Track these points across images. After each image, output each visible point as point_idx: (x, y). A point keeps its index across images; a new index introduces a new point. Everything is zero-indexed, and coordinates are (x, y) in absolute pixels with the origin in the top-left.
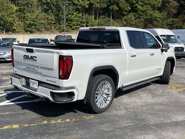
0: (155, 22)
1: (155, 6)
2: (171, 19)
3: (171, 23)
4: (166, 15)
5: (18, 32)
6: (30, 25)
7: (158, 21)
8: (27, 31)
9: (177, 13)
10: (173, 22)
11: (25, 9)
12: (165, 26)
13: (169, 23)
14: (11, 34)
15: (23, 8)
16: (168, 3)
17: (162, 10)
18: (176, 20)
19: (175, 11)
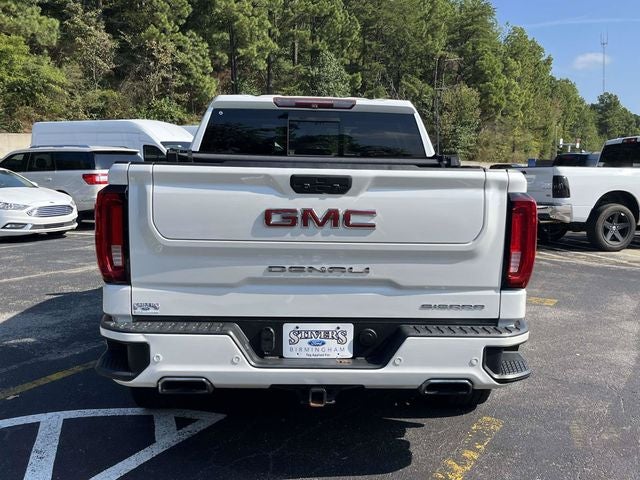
0: (44, 100)
1: (39, 40)
2: (98, 93)
3: (101, 104)
4: (80, 75)
7: (54, 95)
9: (113, 73)
10: (107, 103)
12: (82, 114)
13: (94, 105)
16: (82, 37)
17: (64, 56)
18: (115, 94)
19: (107, 67)
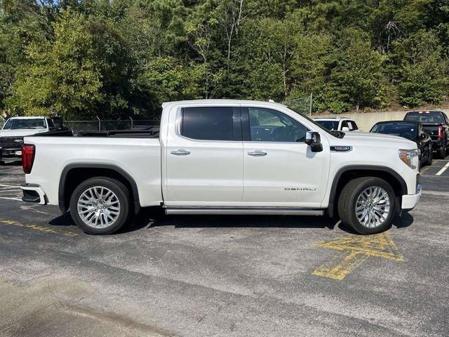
5: (385, 107)
6: (410, 92)
8: (403, 104)
11: (402, 56)
14: (370, 111)
15: (399, 55)
